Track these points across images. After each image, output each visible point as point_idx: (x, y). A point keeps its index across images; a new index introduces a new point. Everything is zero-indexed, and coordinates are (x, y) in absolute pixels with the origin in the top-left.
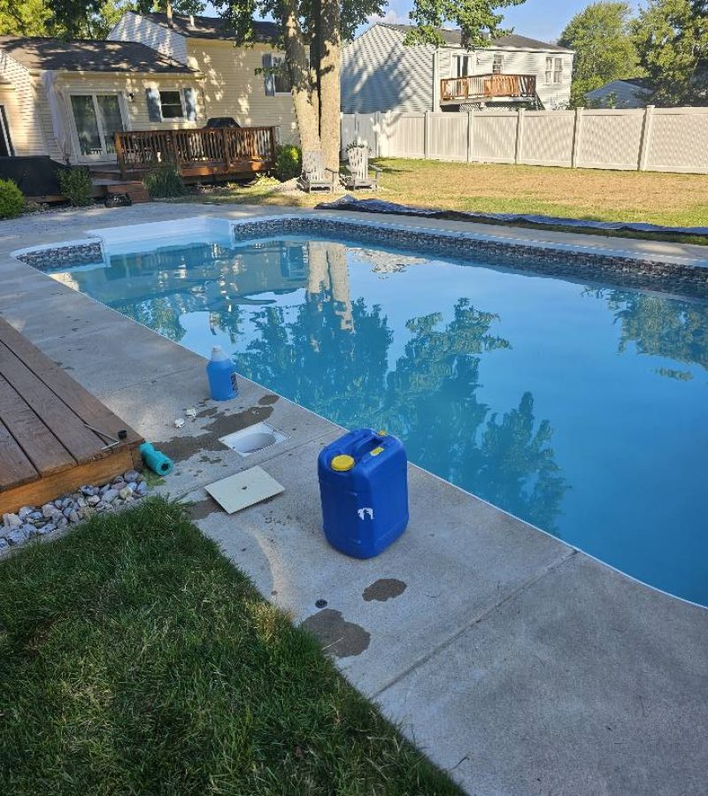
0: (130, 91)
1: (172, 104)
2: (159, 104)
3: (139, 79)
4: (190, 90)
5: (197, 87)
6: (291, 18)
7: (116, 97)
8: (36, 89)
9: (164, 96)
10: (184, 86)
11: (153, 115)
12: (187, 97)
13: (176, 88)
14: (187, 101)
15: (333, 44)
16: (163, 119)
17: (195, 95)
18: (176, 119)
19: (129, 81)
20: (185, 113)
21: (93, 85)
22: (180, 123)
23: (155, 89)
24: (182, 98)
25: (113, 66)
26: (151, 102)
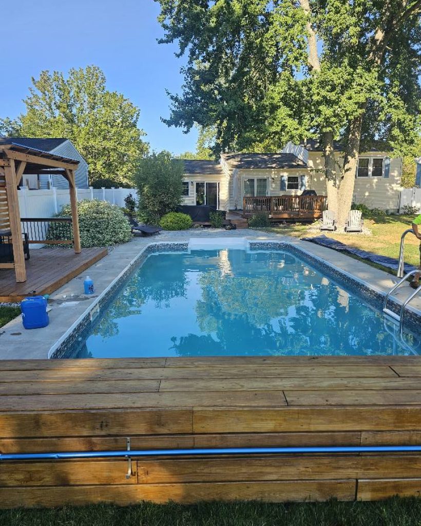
0: (273, 177)
1: (294, 183)
2: (287, 183)
3: (279, 172)
4: (304, 176)
5: (308, 174)
6: (328, 147)
7: (266, 179)
8: (230, 176)
9: (290, 179)
10: (301, 174)
11: (282, 187)
12: (302, 180)
13: (297, 175)
14: (302, 181)
15: (352, 158)
16: (287, 190)
17: (306, 179)
18: (293, 190)
19: (273, 172)
20: (299, 187)
21: (256, 174)
22: (296, 192)
23: (285, 175)
24: (299, 180)
25: (269, 166)
26: (282, 182)
